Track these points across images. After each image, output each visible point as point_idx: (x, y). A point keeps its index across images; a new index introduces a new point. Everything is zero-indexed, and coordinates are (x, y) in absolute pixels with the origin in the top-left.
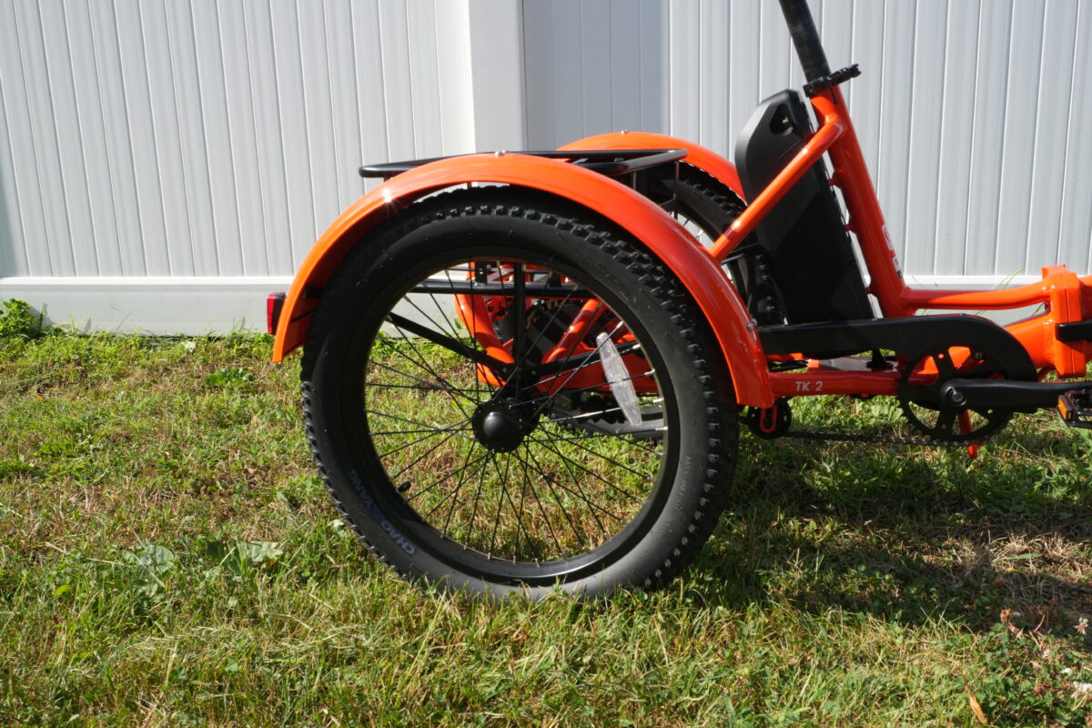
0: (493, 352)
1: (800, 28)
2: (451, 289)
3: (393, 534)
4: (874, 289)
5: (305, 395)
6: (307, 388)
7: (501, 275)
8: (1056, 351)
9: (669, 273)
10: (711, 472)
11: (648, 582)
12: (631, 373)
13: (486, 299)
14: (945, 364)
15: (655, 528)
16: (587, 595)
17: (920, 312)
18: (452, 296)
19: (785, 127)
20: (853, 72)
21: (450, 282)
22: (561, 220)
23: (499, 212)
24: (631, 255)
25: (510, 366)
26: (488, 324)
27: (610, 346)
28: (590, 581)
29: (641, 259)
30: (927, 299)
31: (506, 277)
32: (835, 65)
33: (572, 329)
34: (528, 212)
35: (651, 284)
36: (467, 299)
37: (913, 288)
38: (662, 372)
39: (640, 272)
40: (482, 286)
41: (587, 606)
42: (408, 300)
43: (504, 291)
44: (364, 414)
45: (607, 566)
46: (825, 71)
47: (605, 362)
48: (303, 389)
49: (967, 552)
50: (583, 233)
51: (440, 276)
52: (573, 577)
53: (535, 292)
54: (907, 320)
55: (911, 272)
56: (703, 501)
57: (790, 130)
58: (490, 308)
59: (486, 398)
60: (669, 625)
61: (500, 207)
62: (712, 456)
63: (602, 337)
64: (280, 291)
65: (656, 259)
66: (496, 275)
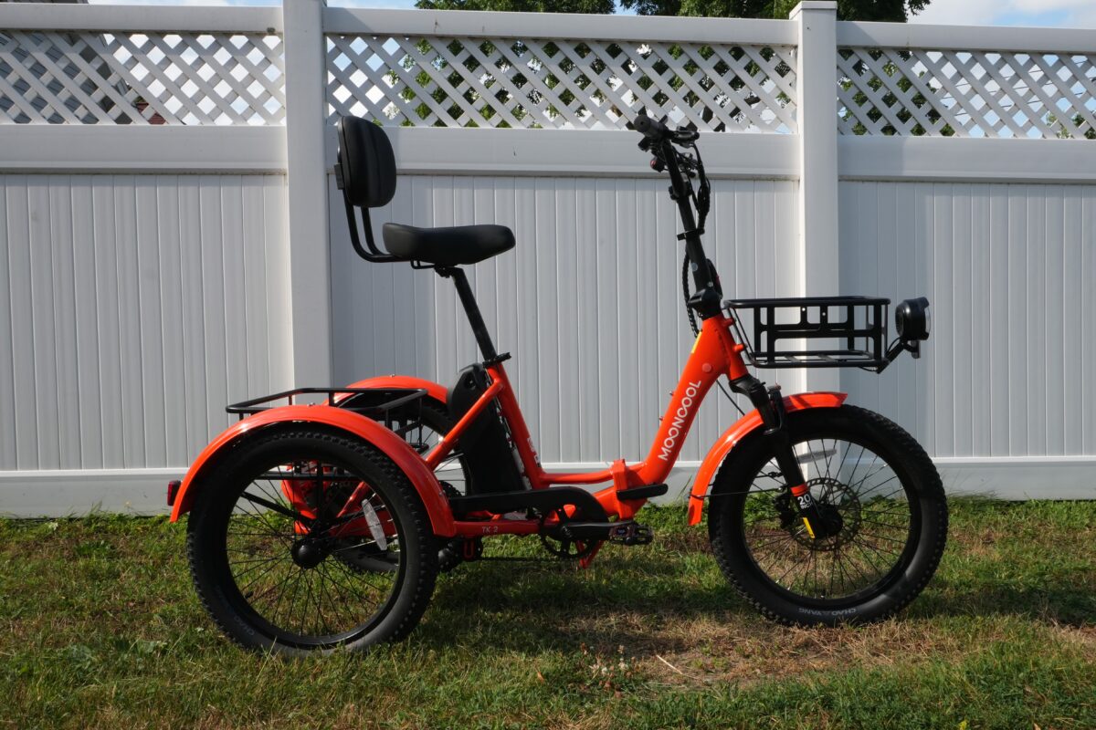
0: (304, 513)
1: (479, 333)
2: (280, 476)
3: (241, 624)
4: (526, 474)
5: (190, 541)
6: (192, 537)
7: (311, 468)
8: (617, 505)
9: (398, 468)
10: (423, 572)
11: (391, 638)
12: (381, 521)
13: (301, 482)
14: (562, 515)
15: (395, 607)
16: (357, 649)
17: (552, 486)
18: (281, 481)
19: (471, 386)
20: (507, 356)
21: (280, 473)
22: (342, 440)
23: (308, 436)
24: (379, 458)
25: (313, 521)
26: (300, 496)
27: (369, 506)
28: (359, 642)
29: (383, 460)
30: (555, 478)
31: (313, 469)
32: (499, 352)
33: (351, 498)
34: (324, 436)
35: (389, 473)
36: (289, 483)
37: (546, 472)
38: (397, 520)
39: (382, 467)
40: (298, 475)
41: (356, 654)
42: (255, 484)
43: (311, 478)
44: (225, 551)
45: (367, 633)
46: (494, 354)
47: (367, 516)
48: (188, 538)
49: (584, 623)
50: (353, 447)
51: (275, 469)
52: (348, 641)
53: (329, 479)
54: (546, 490)
55: (544, 461)
56: (419, 589)
57: (474, 388)
58: (303, 489)
59: (299, 538)
60: (401, 659)
61: (309, 434)
62: (423, 564)
63: (365, 501)
64: (176, 479)
65: (391, 461)
66: (307, 468)
